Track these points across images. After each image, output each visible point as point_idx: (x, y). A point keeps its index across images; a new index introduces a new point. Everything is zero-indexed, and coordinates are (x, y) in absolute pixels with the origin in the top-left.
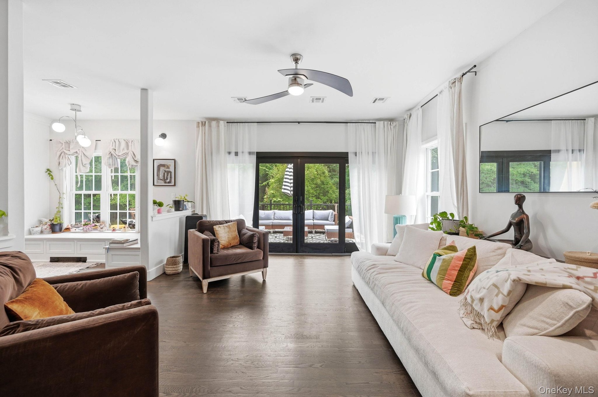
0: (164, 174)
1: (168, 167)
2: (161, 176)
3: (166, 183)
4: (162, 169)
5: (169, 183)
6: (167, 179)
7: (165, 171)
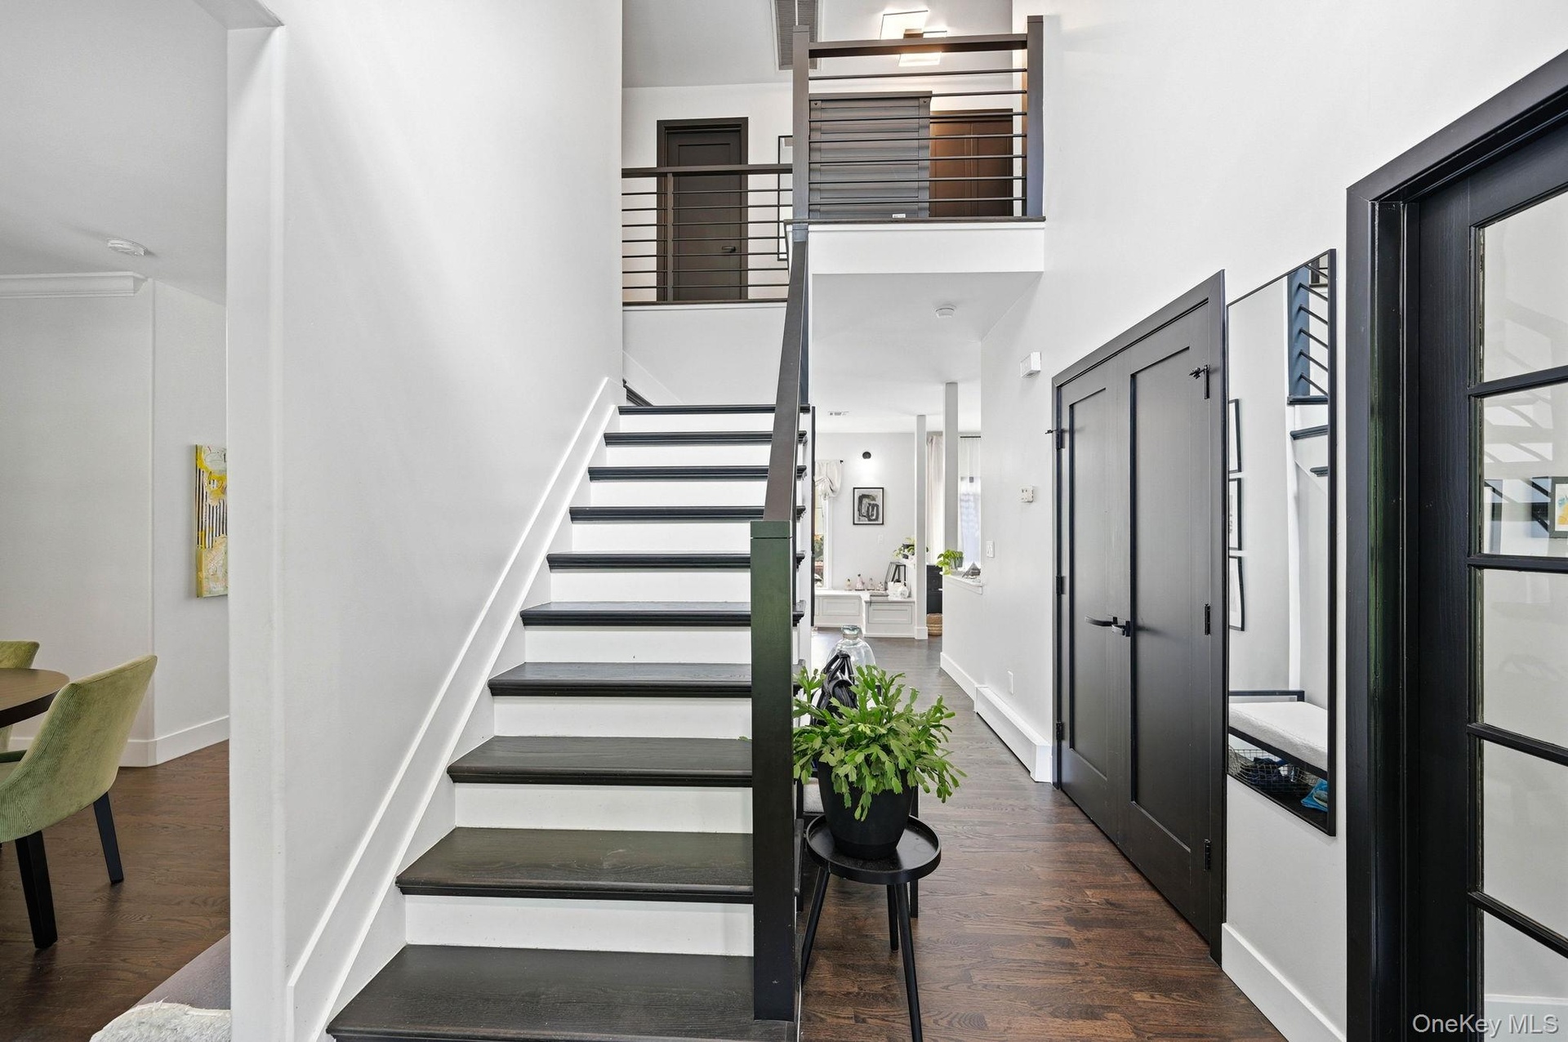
0: (868, 508)
1: (874, 499)
2: (864, 511)
3: (870, 520)
4: (865, 501)
5: (874, 520)
6: (872, 515)
7: (870, 504)
